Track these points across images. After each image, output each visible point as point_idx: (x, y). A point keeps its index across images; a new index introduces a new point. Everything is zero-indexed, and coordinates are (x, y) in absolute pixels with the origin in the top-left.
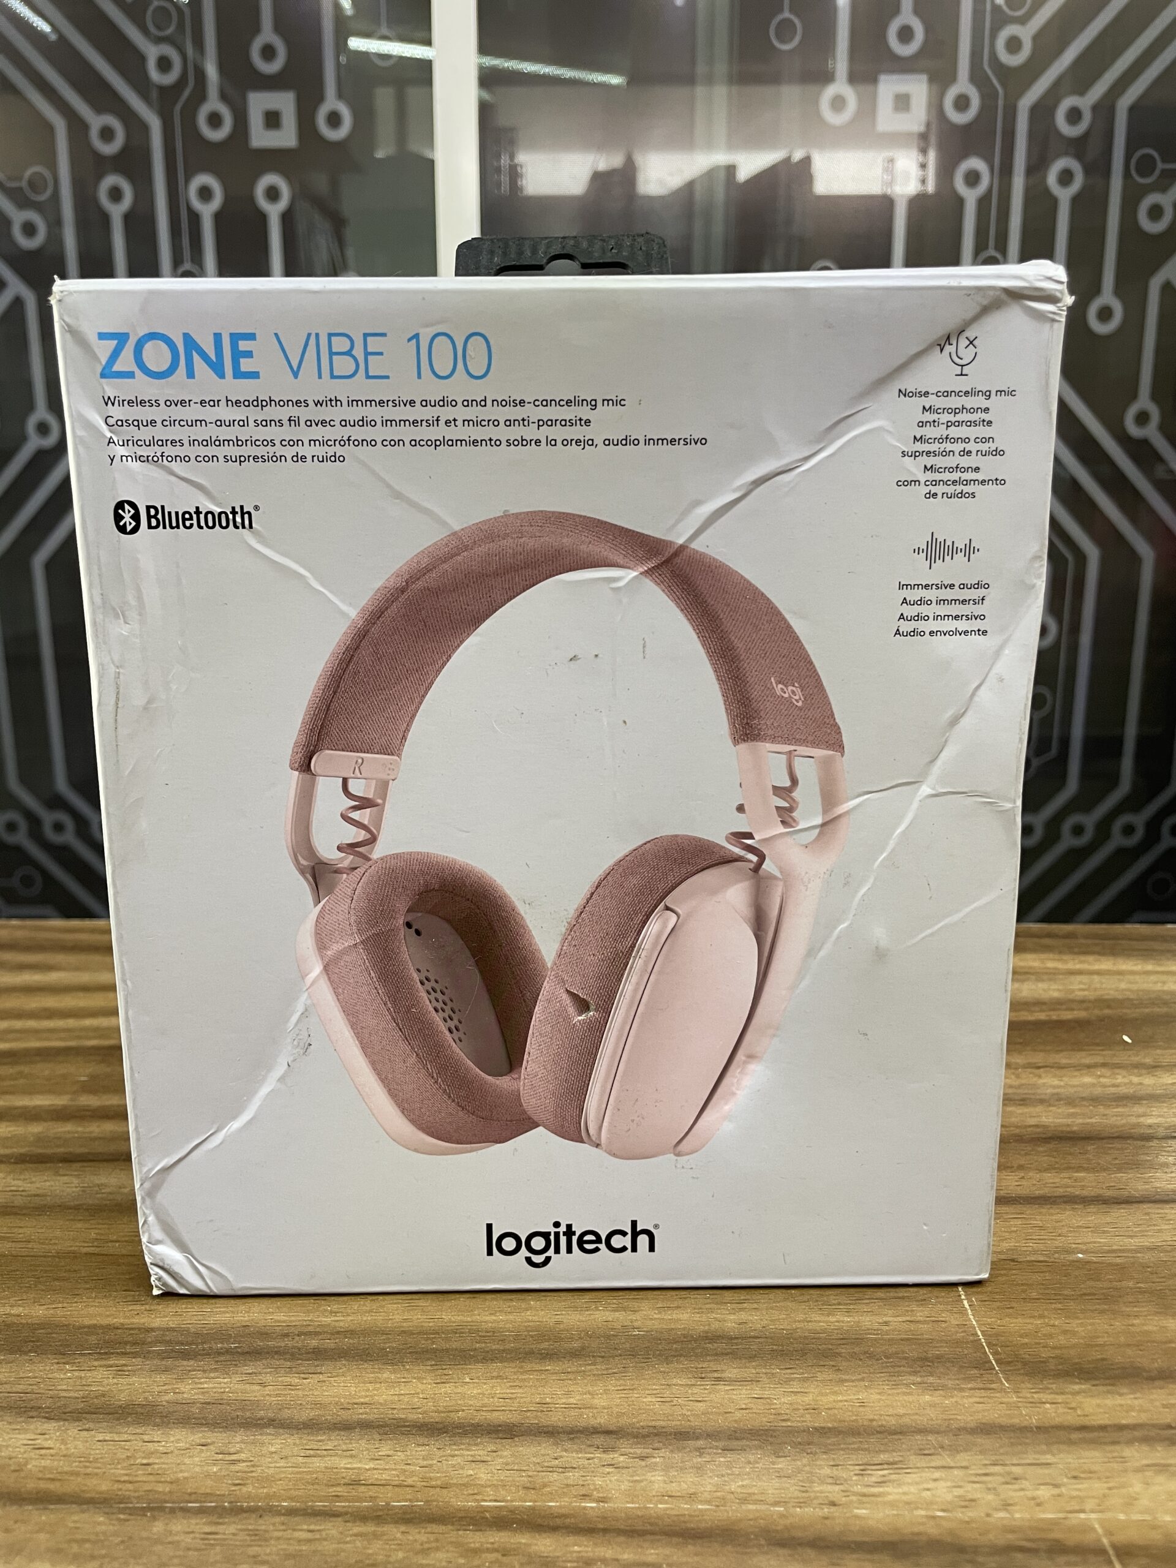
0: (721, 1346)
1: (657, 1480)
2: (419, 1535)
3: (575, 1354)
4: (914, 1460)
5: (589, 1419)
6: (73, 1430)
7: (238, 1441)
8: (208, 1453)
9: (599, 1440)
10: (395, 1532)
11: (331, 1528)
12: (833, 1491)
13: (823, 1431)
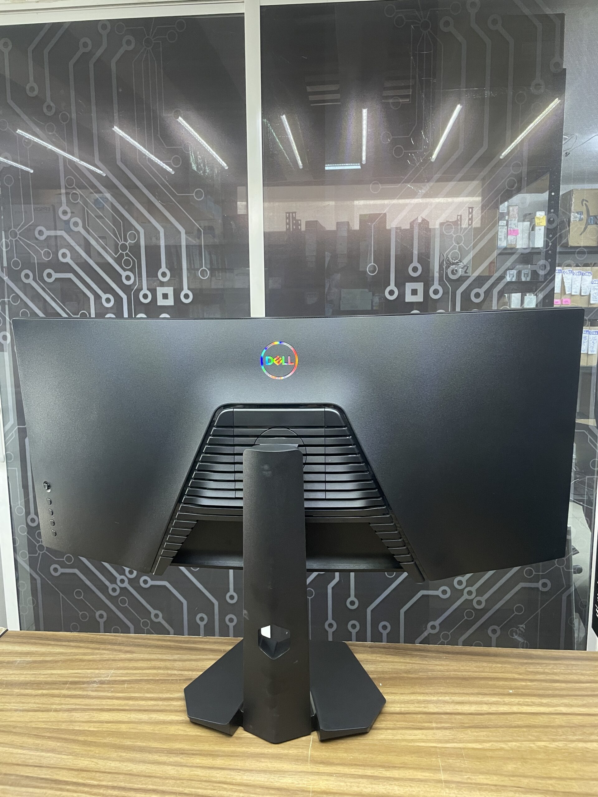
0: (263, 755)
1: (245, 777)
2: (207, 784)
3: (237, 756)
4: (287, 776)
5: (236, 767)
6: (153, 766)
7: (179, 768)
8: (175, 770)
9: (238, 771)
10: (203, 783)
11: (193, 782)
12: (272, 780)
13: (275, 771)
